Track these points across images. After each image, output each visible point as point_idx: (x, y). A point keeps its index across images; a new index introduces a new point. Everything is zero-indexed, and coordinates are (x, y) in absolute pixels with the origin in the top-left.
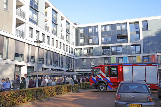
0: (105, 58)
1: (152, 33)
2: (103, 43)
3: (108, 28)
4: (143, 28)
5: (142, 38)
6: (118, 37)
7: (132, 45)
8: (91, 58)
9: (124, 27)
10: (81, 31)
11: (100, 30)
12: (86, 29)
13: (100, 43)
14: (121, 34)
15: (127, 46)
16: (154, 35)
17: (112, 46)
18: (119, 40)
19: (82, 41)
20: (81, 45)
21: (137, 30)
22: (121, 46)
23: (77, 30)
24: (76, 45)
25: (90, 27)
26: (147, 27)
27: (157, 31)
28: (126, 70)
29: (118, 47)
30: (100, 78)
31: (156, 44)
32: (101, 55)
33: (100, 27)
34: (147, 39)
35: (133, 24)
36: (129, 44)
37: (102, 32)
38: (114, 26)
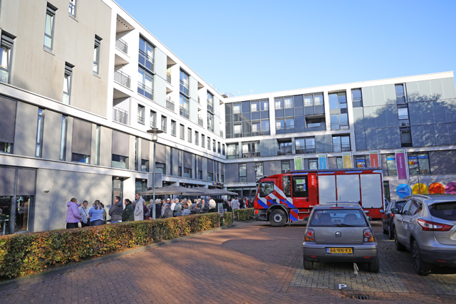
0: (282, 161)
1: (371, 111)
2: (278, 132)
3: (288, 103)
4: (353, 103)
5: (352, 121)
6: (308, 120)
7: (333, 136)
8: (256, 162)
9: (317, 100)
10: (236, 109)
11: (273, 107)
12: (246, 105)
13: (273, 131)
14: (312, 114)
15: (324, 137)
16: (375, 116)
17: (296, 138)
18: (310, 125)
19: (237, 129)
20: (237, 136)
21: (344, 106)
22: (314, 137)
23: (228, 108)
24: (228, 137)
25: (254, 101)
26: (362, 101)
27: (380, 107)
28: (324, 183)
29: (307, 140)
30: (275, 200)
31: (379, 132)
32: (275, 156)
33: (272, 101)
34: (364, 123)
35: (336, 95)
36: (329, 132)
37: (276, 111)
38: (298, 99)
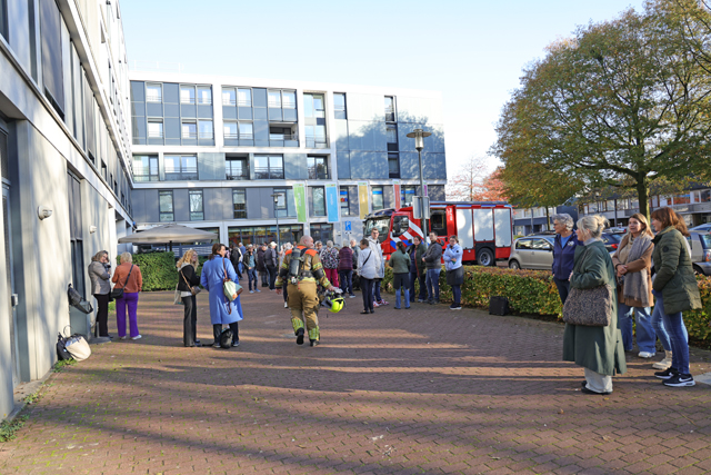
0: (234, 188)
1: (356, 127)
2: (227, 143)
3: (244, 99)
4: (335, 112)
5: (333, 139)
6: (274, 129)
7: (309, 156)
8: (190, 189)
9: (288, 100)
10: (153, 95)
11: (222, 100)
12: (171, 88)
13: (219, 141)
14: (277, 119)
15: (297, 157)
16: (361, 135)
17: (256, 155)
18: (274, 137)
19: (154, 130)
20: (153, 141)
21: (321, 115)
22: (282, 155)
23: (138, 87)
24: (136, 142)
25: (185, 85)
26: (346, 111)
27: (367, 124)
29: (271, 159)
31: (365, 157)
32: (223, 180)
33: (217, 90)
34: (348, 143)
35: (310, 96)
36: (303, 150)
37: (224, 107)
38: (260, 93)
